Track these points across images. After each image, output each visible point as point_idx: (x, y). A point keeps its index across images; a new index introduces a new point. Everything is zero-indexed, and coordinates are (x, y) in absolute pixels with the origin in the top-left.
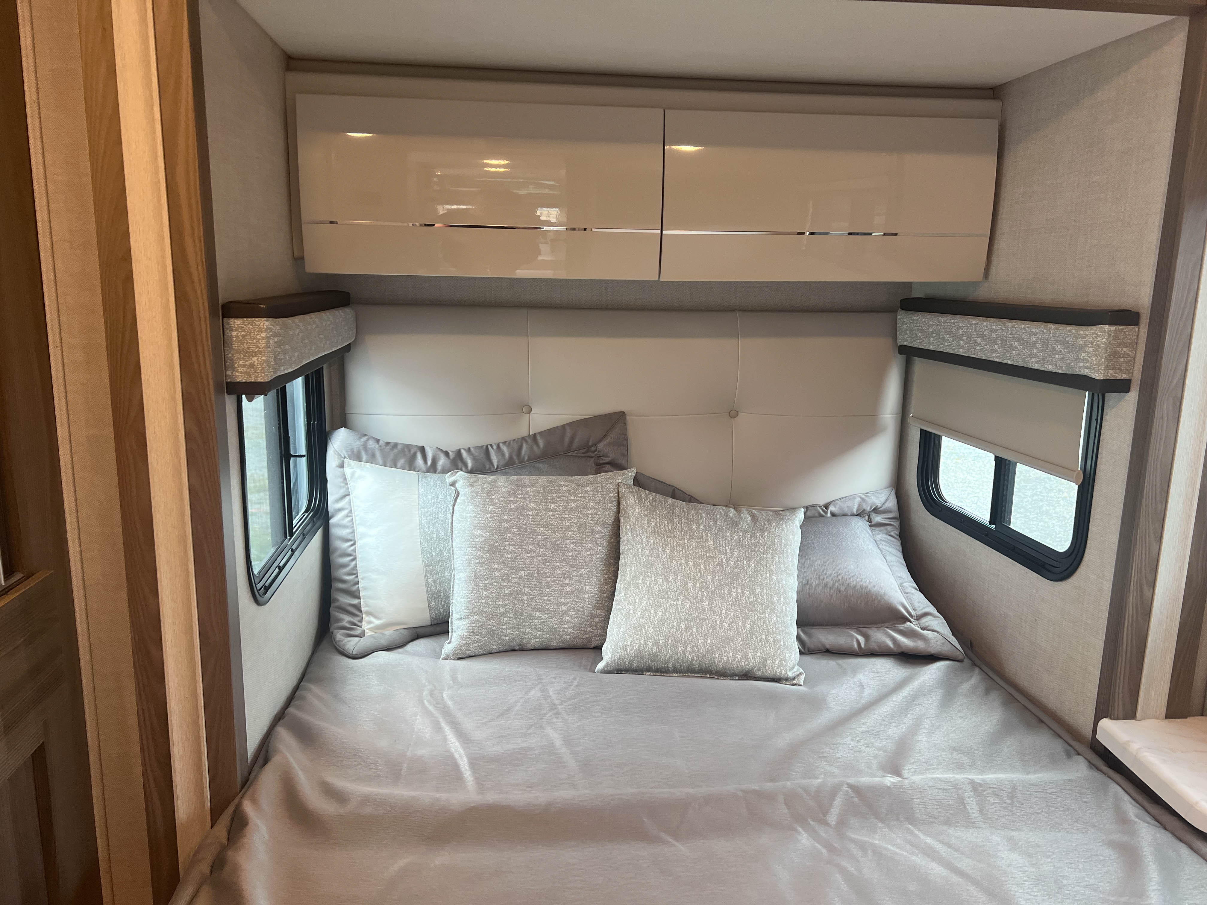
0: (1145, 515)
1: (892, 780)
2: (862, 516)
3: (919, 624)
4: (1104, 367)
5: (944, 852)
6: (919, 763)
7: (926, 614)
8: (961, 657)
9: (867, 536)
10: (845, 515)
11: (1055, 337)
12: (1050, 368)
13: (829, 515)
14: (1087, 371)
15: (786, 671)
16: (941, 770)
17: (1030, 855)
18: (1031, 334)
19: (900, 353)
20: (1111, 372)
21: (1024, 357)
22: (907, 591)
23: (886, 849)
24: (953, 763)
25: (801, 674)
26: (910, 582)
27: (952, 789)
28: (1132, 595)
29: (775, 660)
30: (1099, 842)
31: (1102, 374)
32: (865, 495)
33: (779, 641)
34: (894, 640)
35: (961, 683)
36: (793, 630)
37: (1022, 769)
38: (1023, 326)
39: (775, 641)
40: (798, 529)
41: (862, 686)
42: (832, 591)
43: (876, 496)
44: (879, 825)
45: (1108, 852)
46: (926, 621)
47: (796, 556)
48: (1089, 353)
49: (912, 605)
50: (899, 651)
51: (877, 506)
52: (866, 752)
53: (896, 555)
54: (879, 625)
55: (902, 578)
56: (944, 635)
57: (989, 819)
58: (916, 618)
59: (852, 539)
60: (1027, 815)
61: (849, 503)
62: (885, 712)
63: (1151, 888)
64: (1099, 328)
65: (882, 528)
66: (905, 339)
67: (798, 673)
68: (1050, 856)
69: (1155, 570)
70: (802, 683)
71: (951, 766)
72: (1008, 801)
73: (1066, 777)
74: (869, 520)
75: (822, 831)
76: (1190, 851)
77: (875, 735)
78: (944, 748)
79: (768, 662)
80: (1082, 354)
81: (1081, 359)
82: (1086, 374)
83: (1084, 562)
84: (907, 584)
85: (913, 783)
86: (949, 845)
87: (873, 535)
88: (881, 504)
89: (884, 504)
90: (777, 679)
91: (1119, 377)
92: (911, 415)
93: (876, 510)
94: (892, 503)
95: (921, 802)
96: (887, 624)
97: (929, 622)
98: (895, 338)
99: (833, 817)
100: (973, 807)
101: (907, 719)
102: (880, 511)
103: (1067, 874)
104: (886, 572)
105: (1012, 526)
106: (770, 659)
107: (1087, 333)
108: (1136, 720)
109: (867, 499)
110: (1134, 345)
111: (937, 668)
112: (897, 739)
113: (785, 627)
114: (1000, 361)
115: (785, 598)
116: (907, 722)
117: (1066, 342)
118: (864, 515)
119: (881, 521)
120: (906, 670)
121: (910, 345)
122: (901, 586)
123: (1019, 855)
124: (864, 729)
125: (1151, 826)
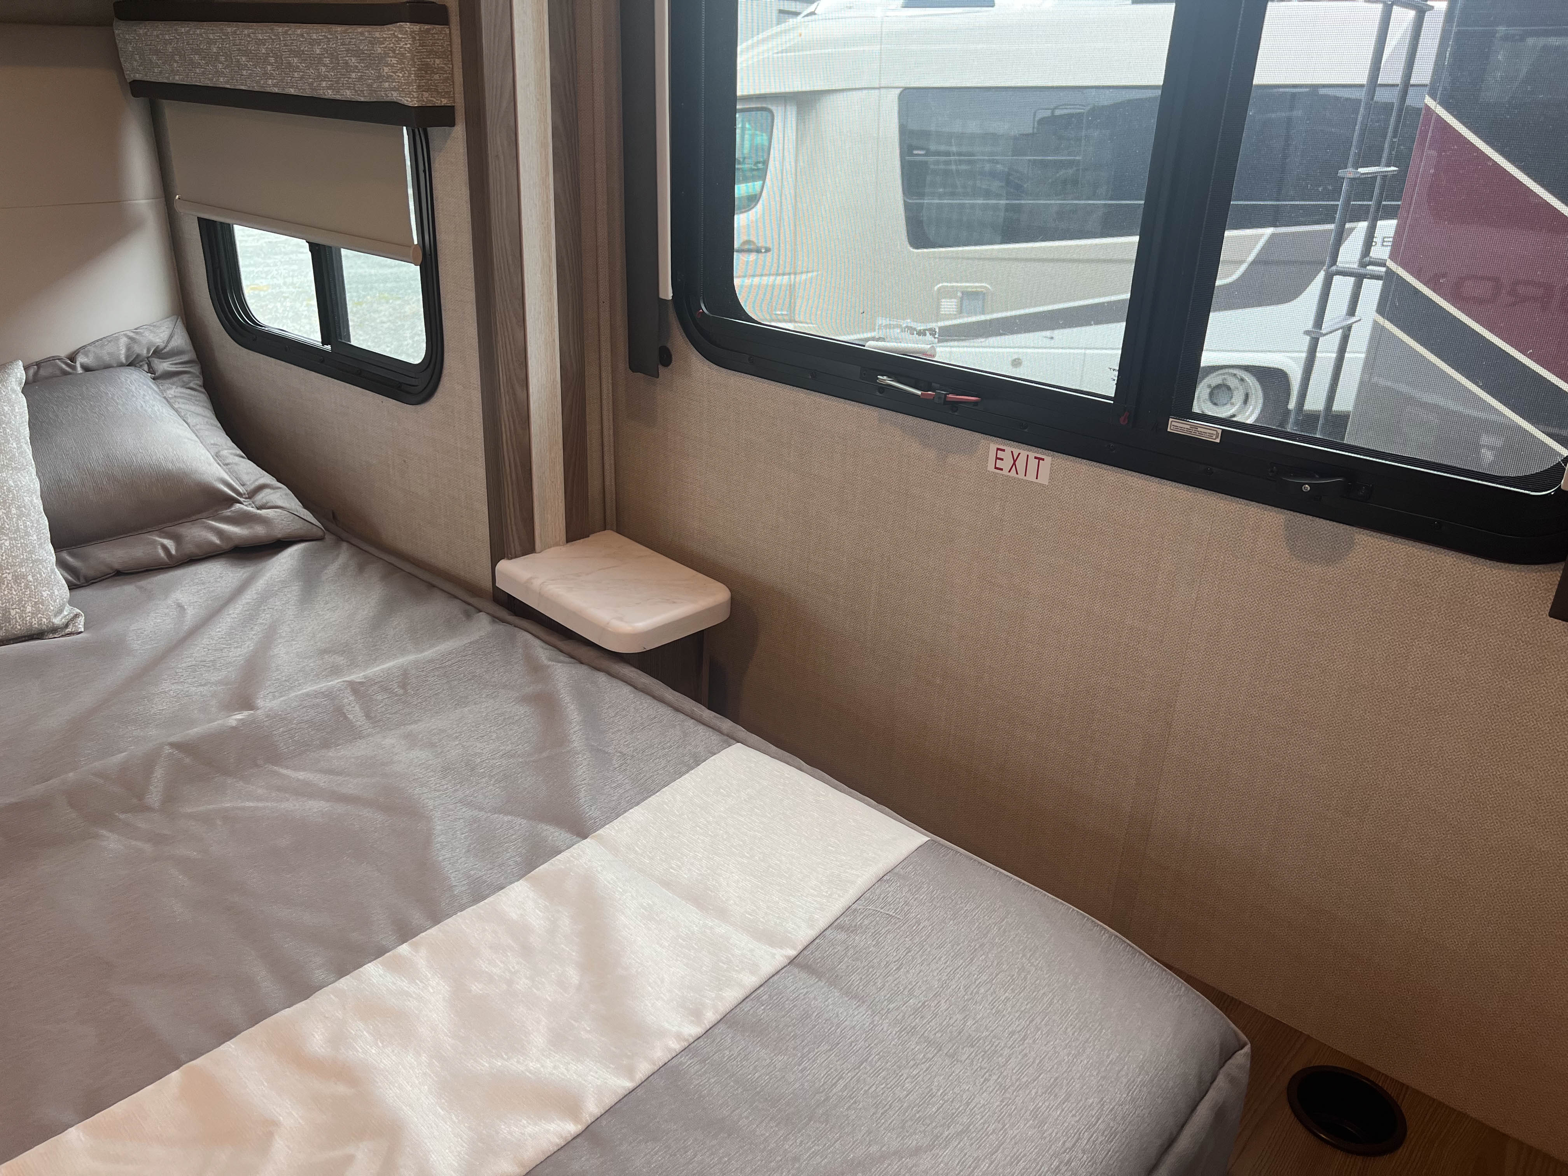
0: (501, 293)
1: (239, 717)
2: (138, 365)
3: (253, 503)
4: (415, 87)
5: (325, 782)
6: (277, 684)
7: (261, 487)
8: (320, 533)
9: (150, 392)
10: (107, 367)
11: (344, 45)
12: (348, 94)
13: (80, 370)
14: (395, 94)
15: (49, 619)
16: (310, 683)
17: (432, 745)
18: (313, 43)
19: (135, 94)
20: (426, 94)
21: (310, 80)
22: (227, 461)
23: (243, 809)
24: (326, 669)
25: (77, 616)
26: (233, 448)
27: (326, 700)
28: (504, 399)
29: (23, 606)
30: (512, 702)
31: (415, 98)
32: (134, 332)
33: (24, 576)
34: (220, 533)
35: (325, 567)
36: (48, 553)
37: (415, 648)
38: (299, 31)
39: (17, 577)
40: (17, 395)
41: (180, 607)
42: (105, 483)
43: (152, 331)
44: (229, 782)
45: (522, 710)
46: (263, 497)
47: (25, 438)
48: (392, 66)
49: (238, 479)
50: (231, 545)
51: (158, 347)
52: (199, 693)
53: (204, 414)
54: (194, 518)
55: (217, 445)
56: (291, 509)
57: (379, 721)
58: (247, 496)
59: (124, 400)
60: (426, 700)
61: (110, 348)
62: (219, 632)
63: (572, 731)
64: (398, 27)
65: (175, 379)
66: (136, 71)
67: (72, 615)
68: (457, 737)
69: (524, 364)
70: (83, 630)
71: (323, 674)
72: (401, 692)
73: (466, 641)
74: (151, 370)
75: (141, 823)
76: (610, 677)
77: (209, 667)
78: (311, 654)
79: (13, 612)
80: (385, 68)
81: (384, 76)
82: (395, 100)
83: (445, 372)
84: (226, 451)
85: (269, 711)
86: (330, 772)
87: (161, 391)
88: (163, 342)
89: (168, 341)
90: (37, 634)
91: (438, 103)
92: (177, 196)
93: (158, 353)
94: (180, 340)
95: (284, 732)
96: (205, 514)
97: (267, 498)
98: (120, 70)
99: (154, 797)
100: (355, 713)
101: (253, 633)
102: (167, 353)
103: (479, 751)
104: (188, 439)
105: (353, 343)
106: (13, 607)
107: (384, 36)
108: (535, 553)
109: (137, 337)
110: (447, 55)
111: (289, 556)
112: (242, 662)
113: (30, 552)
114: (280, 91)
115: (18, 508)
116: (254, 637)
117: (360, 52)
118: (141, 364)
119: (170, 369)
120: (243, 571)
121: (145, 79)
122: (217, 456)
123: (420, 750)
124: (190, 664)
125: (565, 665)
